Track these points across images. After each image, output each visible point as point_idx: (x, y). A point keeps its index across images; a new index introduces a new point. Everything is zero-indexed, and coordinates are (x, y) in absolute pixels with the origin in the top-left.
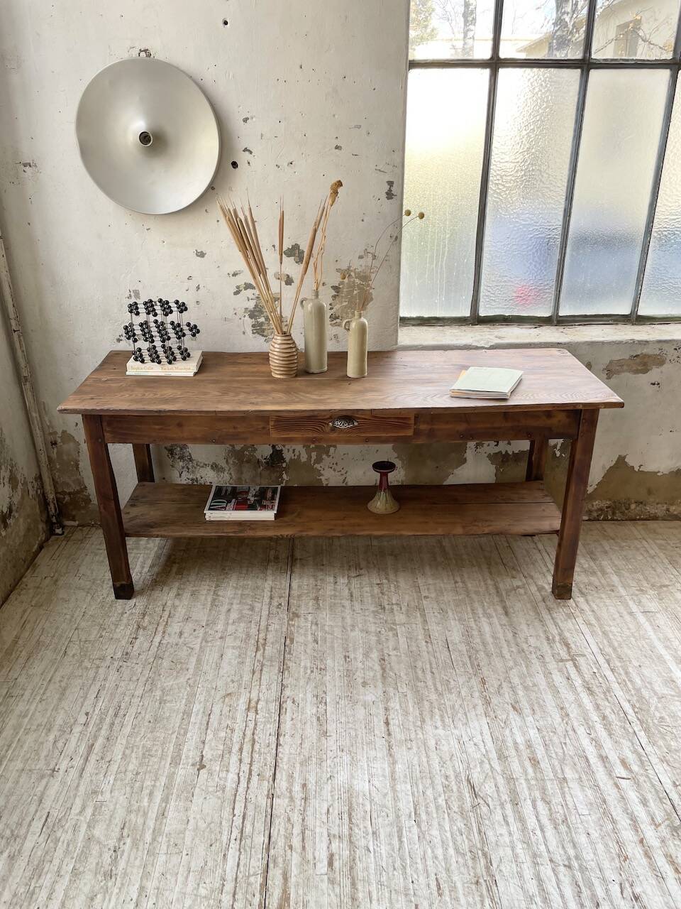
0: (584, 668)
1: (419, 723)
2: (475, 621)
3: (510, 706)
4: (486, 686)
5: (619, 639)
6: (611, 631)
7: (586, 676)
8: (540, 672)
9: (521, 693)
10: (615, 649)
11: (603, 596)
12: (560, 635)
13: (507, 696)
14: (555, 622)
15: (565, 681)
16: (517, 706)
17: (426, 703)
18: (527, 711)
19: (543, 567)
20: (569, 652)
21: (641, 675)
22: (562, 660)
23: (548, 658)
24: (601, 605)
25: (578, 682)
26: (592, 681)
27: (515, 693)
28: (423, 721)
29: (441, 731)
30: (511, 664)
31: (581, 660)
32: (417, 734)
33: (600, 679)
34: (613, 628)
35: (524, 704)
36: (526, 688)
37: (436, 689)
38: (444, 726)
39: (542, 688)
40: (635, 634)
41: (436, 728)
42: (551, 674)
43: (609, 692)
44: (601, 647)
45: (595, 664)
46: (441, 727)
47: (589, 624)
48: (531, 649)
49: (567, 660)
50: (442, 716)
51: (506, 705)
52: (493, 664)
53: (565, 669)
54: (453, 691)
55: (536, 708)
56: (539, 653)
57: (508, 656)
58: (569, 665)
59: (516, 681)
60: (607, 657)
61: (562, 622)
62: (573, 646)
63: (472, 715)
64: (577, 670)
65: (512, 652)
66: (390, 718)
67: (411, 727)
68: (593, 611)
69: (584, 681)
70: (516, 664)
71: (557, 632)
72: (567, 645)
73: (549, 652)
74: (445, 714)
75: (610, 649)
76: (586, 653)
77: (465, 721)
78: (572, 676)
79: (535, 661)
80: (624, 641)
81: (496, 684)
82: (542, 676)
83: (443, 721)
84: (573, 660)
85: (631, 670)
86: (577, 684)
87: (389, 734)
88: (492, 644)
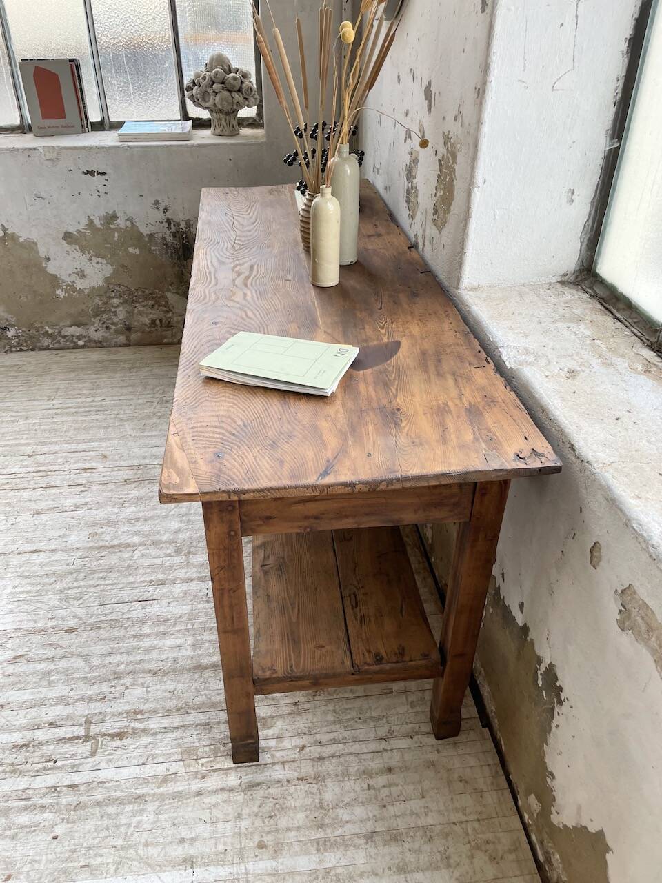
0: (66, 748)
1: (26, 574)
2: (188, 630)
3: (26, 653)
4: (62, 633)
5: (123, 820)
6: (142, 810)
7: (51, 747)
8: (72, 693)
9: (42, 666)
10: (98, 804)
11: (244, 824)
12: (144, 731)
13: (42, 651)
14: (177, 728)
15: (49, 718)
16: (22, 659)
17: (53, 580)
18: (10, 669)
19: (332, 736)
20: (104, 735)
21: (33, 828)
22: (88, 722)
23: (96, 707)
24: (218, 813)
25: (40, 735)
26: (38, 754)
27: (41, 661)
28: (27, 577)
29: (9, 590)
30: (96, 661)
31: (85, 748)
32: (12, 573)
33: (40, 766)
34: (152, 817)
35: (22, 668)
36: (49, 673)
37: (70, 588)
38: (14, 593)
39: (44, 690)
40: (132, 851)
41: (14, 587)
42: (66, 705)
43: (12, 772)
44: (106, 785)
45: (73, 767)
46: (14, 591)
47: (165, 780)
48: (119, 689)
49: (88, 730)
50: (30, 592)
51: (27, 650)
52: (100, 643)
53: (71, 723)
54: (64, 603)
55: (12, 679)
56: (109, 696)
57: (111, 659)
58: (80, 731)
59: (64, 664)
60: (82, 788)
61: (176, 739)
62: (117, 743)
63: (24, 617)
64: (64, 738)
65: (118, 665)
66: (41, 553)
67: (22, 569)
68: (199, 794)
69: (41, 743)
70: (92, 668)
71: (152, 726)
72: (120, 736)
73: (109, 710)
74: (31, 595)
75: (99, 798)
76: (97, 759)
77: (17, 610)
78: (56, 730)
79: (95, 689)
80: (117, 827)
81: (64, 643)
82: (67, 694)
83: (23, 592)
84: (87, 738)
85: (47, 815)
86: (37, 733)
87: (19, 553)
88: (138, 645)
